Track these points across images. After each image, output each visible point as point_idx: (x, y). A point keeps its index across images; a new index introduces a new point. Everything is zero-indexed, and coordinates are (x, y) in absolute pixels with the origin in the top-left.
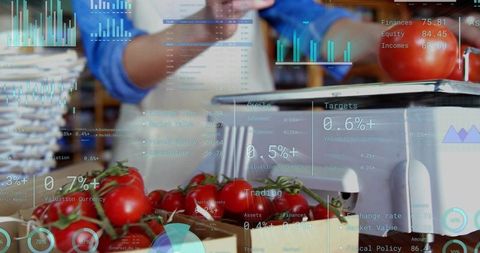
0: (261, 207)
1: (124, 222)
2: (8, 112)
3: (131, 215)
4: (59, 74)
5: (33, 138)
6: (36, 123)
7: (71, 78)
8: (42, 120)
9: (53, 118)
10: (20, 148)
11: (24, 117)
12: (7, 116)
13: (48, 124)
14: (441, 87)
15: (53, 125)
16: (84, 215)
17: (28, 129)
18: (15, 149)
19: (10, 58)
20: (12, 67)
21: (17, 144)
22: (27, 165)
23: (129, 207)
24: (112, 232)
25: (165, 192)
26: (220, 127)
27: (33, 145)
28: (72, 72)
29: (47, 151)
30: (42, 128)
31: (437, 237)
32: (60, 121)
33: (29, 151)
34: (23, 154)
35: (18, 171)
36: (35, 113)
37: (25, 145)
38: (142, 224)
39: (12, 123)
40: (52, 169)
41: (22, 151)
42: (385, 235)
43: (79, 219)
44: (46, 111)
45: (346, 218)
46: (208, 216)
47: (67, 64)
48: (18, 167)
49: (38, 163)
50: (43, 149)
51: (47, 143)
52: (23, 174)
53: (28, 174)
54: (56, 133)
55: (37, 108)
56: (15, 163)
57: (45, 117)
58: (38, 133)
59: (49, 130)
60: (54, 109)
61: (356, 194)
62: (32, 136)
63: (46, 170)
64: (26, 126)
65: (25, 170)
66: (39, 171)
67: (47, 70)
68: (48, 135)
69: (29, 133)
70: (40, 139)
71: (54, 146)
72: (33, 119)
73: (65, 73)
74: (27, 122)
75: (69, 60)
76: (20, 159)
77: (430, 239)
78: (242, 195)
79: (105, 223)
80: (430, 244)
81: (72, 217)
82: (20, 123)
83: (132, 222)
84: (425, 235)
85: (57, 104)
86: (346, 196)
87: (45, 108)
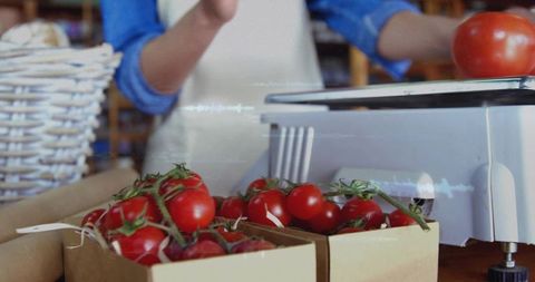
0: (330, 214)
1: (194, 229)
2: (37, 112)
3: (201, 220)
4: (93, 70)
5: (65, 141)
6: (68, 124)
7: (106, 75)
8: (74, 121)
9: (86, 119)
10: (50, 152)
11: (54, 118)
12: (36, 116)
13: (81, 125)
14: (526, 84)
15: (85, 127)
16: (150, 220)
17: (59, 131)
18: (45, 153)
19: (40, 53)
20: (41, 63)
21: (47, 147)
22: (58, 171)
23: (198, 212)
24: (180, 239)
25: (223, 199)
26: (274, 127)
27: (64, 148)
28: (107, 68)
29: (79, 155)
30: (74, 130)
31: (521, 246)
32: (93, 122)
33: (60, 155)
34: (53, 159)
35: (49, 177)
36: (67, 113)
37: (56, 149)
38: (212, 230)
39: (42, 124)
40: (84, 176)
41: (53, 156)
42: (463, 245)
43: (146, 225)
44: (79, 111)
45: (429, 225)
46: (278, 223)
47: (102, 59)
48: (48, 173)
49: (70, 169)
50: (75, 152)
51: (80, 146)
52: (54, 180)
53: (59, 180)
54: (90, 135)
55: (69, 107)
56: (45, 169)
57: (77, 118)
58: (70, 135)
59: (82, 132)
60: (87, 110)
61: (431, 201)
62: (64, 138)
63: (78, 177)
64: (57, 127)
65: (56, 176)
66: (70, 177)
67: (78, 65)
68: (81, 137)
69: (59, 136)
70: (72, 142)
71: (86, 149)
72: (64, 120)
73: (100, 70)
74: (59, 123)
75: (104, 55)
76: (50, 163)
77: (513, 249)
78: (312, 201)
79: (173, 230)
80: (513, 254)
81: (137, 223)
82: (51, 124)
83: (201, 228)
84: (508, 243)
85: (90, 103)
86: (420, 202)
87: (78, 107)
